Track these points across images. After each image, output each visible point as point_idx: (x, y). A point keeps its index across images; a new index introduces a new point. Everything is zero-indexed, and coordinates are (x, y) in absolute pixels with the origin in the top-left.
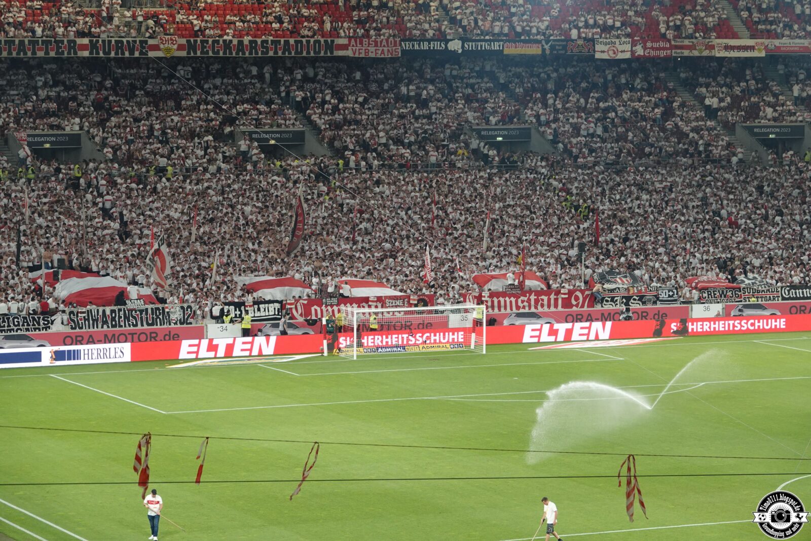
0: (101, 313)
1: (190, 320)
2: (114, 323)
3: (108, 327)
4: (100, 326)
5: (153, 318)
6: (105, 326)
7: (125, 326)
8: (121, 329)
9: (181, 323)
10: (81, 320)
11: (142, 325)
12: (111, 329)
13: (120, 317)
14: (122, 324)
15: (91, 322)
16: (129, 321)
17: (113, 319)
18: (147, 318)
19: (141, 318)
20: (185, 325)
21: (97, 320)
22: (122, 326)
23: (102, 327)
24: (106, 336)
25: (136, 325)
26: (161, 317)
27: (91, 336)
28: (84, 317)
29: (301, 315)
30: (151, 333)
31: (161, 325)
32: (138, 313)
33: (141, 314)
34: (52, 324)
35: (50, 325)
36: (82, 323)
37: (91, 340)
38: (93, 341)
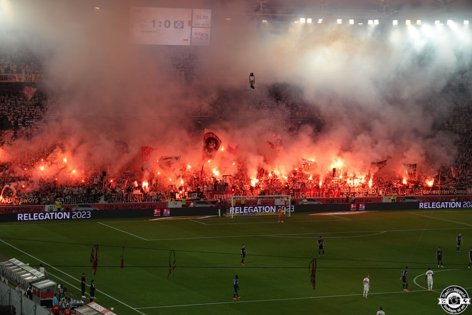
0: (121, 196)
1: (161, 200)
2: (127, 200)
3: (125, 202)
4: (121, 202)
5: (144, 198)
6: (123, 202)
7: (132, 202)
9: (157, 201)
10: (113, 198)
11: (139, 201)
12: (126, 203)
13: (130, 198)
14: (131, 201)
15: (117, 200)
16: (134, 199)
17: (127, 199)
18: (142, 198)
19: (139, 198)
20: (158, 202)
21: (120, 199)
22: (130, 202)
23: (122, 202)
24: (123, 206)
25: (137, 201)
26: (148, 198)
27: (117, 206)
28: (114, 197)
29: (209, 198)
30: (143, 205)
31: (148, 201)
32: (138, 196)
33: (139, 197)
34: (100, 200)
35: (98, 200)
36: (113, 200)
37: (117, 207)
38: (118, 208)
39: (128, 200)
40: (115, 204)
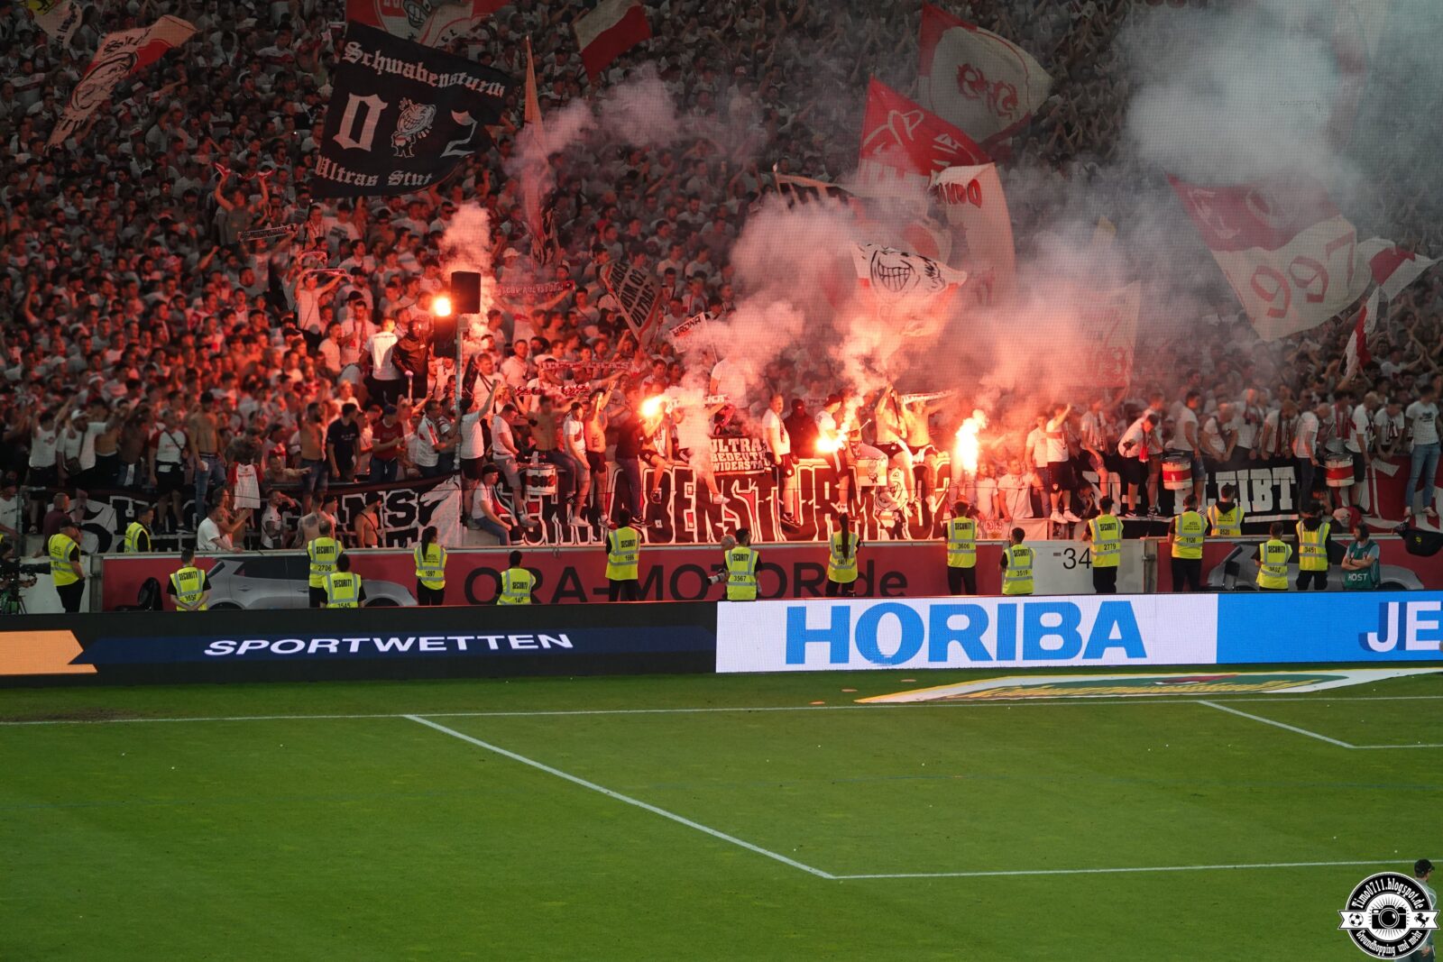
2: (659, 524)
5: (808, 509)
8: (684, 546)
10: (532, 507)
13: (682, 503)
14: (692, 527)
16: (716, 517)
19: (764, 508)
22: (689, 537)
27: (570, 572)
28: (547, 499)
30: (799, 567)
32: (753, 487)
33: (764, 493)
35: (416, 524)
37: (569, 586)
38: (579, 592)
39: (666, 519)
40: (560, 556)
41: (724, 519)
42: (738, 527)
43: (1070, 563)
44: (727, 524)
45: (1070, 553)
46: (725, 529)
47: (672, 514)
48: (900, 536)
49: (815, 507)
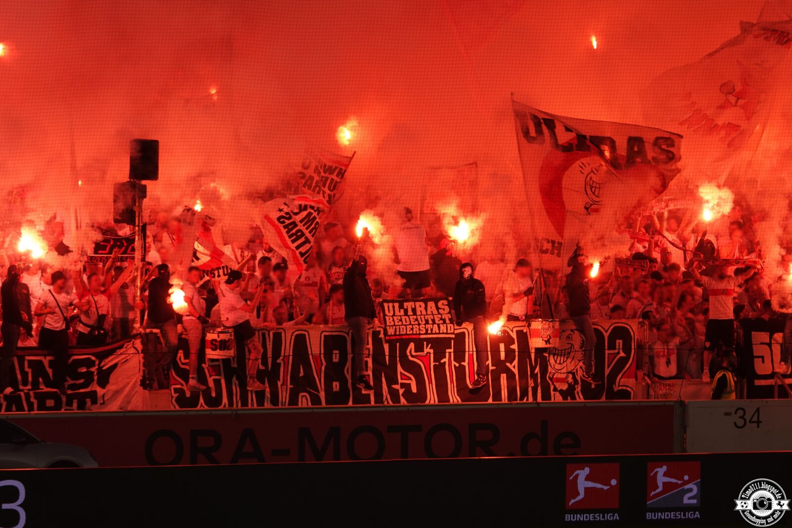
0: (288, 348)
1: (623, 381)
2: (336, 386)
3: (316, 400)
7: (379, 397)
8: (361, 408)
9: (589, 393)
10: (212, 371)
11: (443, 394)
16: (392, 380)
17: (335, 372)
18: (460, 371)
19: (440, 370)
20: (601, 401)
23: (294, 400)
24: (306, 432)
26: (514, 366)
27: (248, 433)
28: (227, 362)
30: (473, 428)
32: (428, 350)
33: (439, 355)
34: (103, 383)
35: (94, 387)
36: (217, 383)
37: (248, 447)
38: (257, 454)
39: (343, 382)
40: (238, 418)
41: (400, 381)
42: (414, 389)
43: (740, 423)
44: (403, 385)
45: (740, 413)
46: (401, 391)
47: (349, 377)
48: (574, 398)
49: (491, 368)
